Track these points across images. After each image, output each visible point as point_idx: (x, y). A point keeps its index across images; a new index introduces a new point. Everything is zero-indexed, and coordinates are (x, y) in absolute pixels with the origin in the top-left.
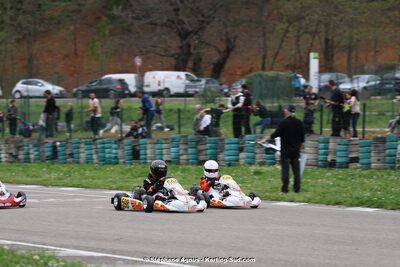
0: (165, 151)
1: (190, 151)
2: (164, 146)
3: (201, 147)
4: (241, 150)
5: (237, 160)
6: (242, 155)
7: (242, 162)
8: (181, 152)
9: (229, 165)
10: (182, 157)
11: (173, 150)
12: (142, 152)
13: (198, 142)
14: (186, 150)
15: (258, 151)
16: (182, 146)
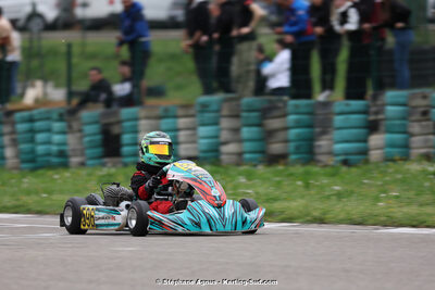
0: (182, 135)
1: (246, 132)
2: (182, 122)
3: (274, 124)
4: (373, 127)
5: (365, 152)
6: (376, 140)
7: (375, 155)
8: (225, 135)
9: (345, 163)
10: (225, 149)
11: (203, 131)
12: (126, 138)
13: (266, 112)
14: (236, 130)
15: (415, 128)
16: (225, 123)
